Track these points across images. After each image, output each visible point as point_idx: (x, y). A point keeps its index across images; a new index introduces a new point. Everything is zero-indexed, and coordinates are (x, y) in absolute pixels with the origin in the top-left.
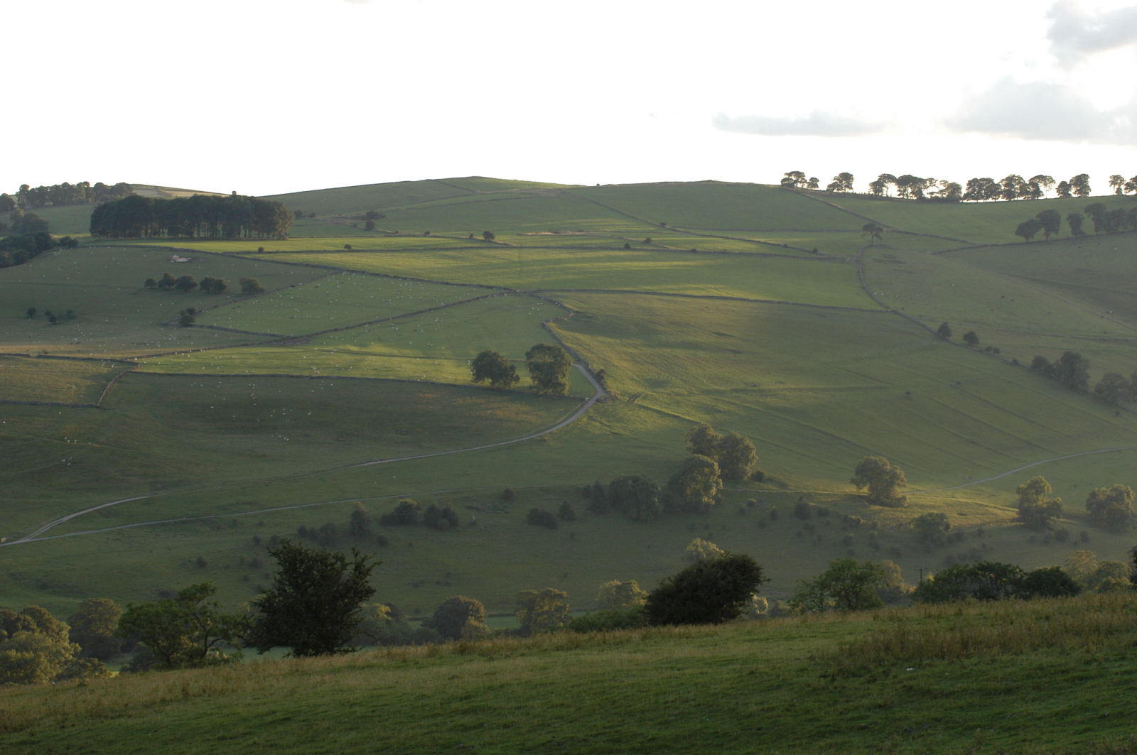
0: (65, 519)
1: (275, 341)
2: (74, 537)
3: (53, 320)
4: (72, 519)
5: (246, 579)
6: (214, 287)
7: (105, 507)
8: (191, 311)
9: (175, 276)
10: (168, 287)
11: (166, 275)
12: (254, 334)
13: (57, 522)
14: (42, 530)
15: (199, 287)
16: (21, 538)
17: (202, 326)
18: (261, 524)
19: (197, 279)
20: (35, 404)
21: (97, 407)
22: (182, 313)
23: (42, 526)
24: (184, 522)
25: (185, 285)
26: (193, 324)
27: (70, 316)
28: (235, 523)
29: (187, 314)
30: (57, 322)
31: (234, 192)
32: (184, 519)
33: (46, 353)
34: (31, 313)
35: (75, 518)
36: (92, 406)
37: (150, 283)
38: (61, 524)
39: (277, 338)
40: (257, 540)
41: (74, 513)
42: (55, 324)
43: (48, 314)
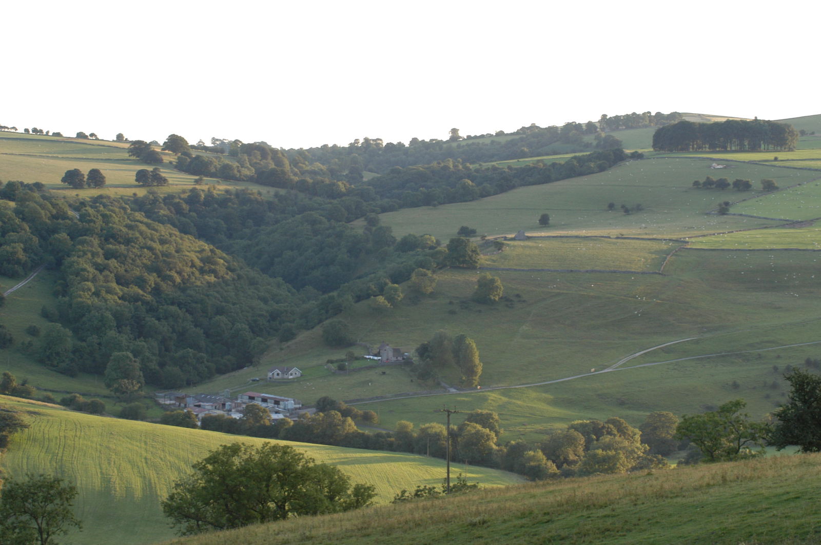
0: (638, 354)
1: (787, 224)
2: (644, 367)
3: (627, 211)
4: (642, 354)
5: (768, 397)
6: (743, 186)
7: (667, 346)
8: (727, 204)
9: (715, 179)
10: (709, 186)
11: (708, 178)
12: (772, 219)
13: (631, 357)
14: (621, 363)
15: (732, 186)
16: (605, 369)
17: (734, 215)
18: (779, 357)
19: (731, 181)
20: (615, 272)
21: (660, 274)
22: (720, 205)
23: (621, 360)
24: (723, 356)
25: (722, 185)
26: (727, 212)
27: (639, 209)
28: (760, 357)
29: (724, 206)
30: (630, 212)
31: (756, 117)
32: (723, 354)
33: (622, 235)
34: (611, 207)
35: (645, 354)
36: (656, 273)
37: (696, 183)
38: (634, 358)
39: (788, 223)
40: (776, 369)
41: (645, 350)
42: (628, 214)
43: (623, 207)
